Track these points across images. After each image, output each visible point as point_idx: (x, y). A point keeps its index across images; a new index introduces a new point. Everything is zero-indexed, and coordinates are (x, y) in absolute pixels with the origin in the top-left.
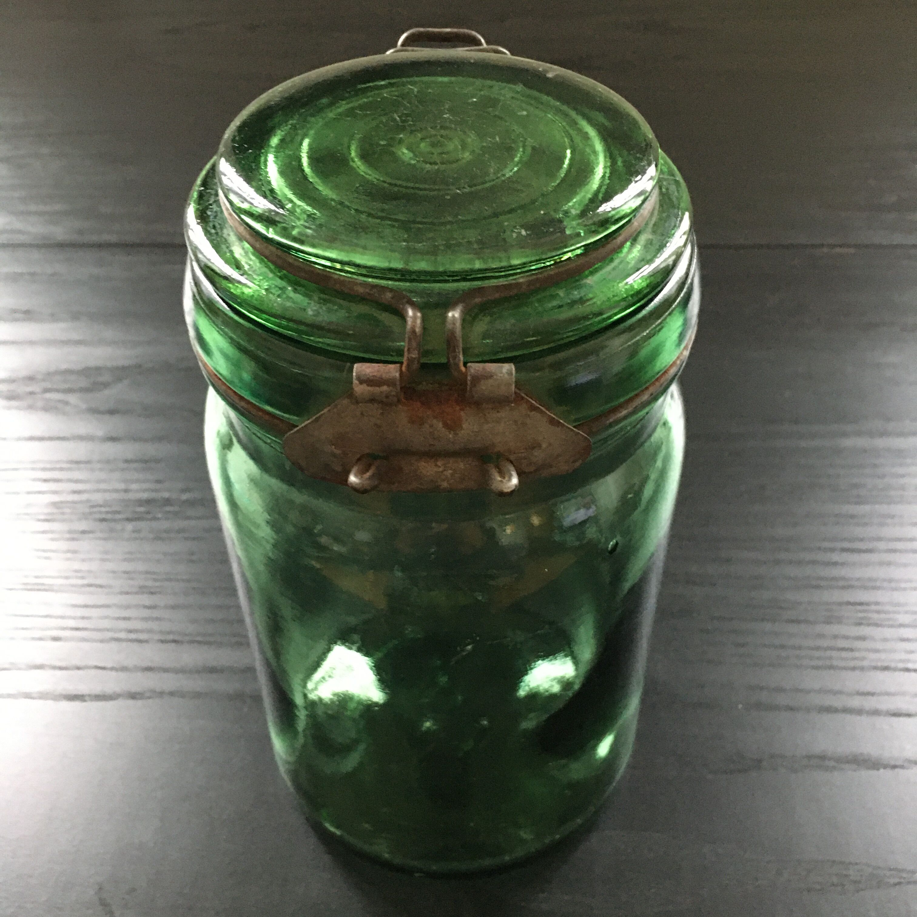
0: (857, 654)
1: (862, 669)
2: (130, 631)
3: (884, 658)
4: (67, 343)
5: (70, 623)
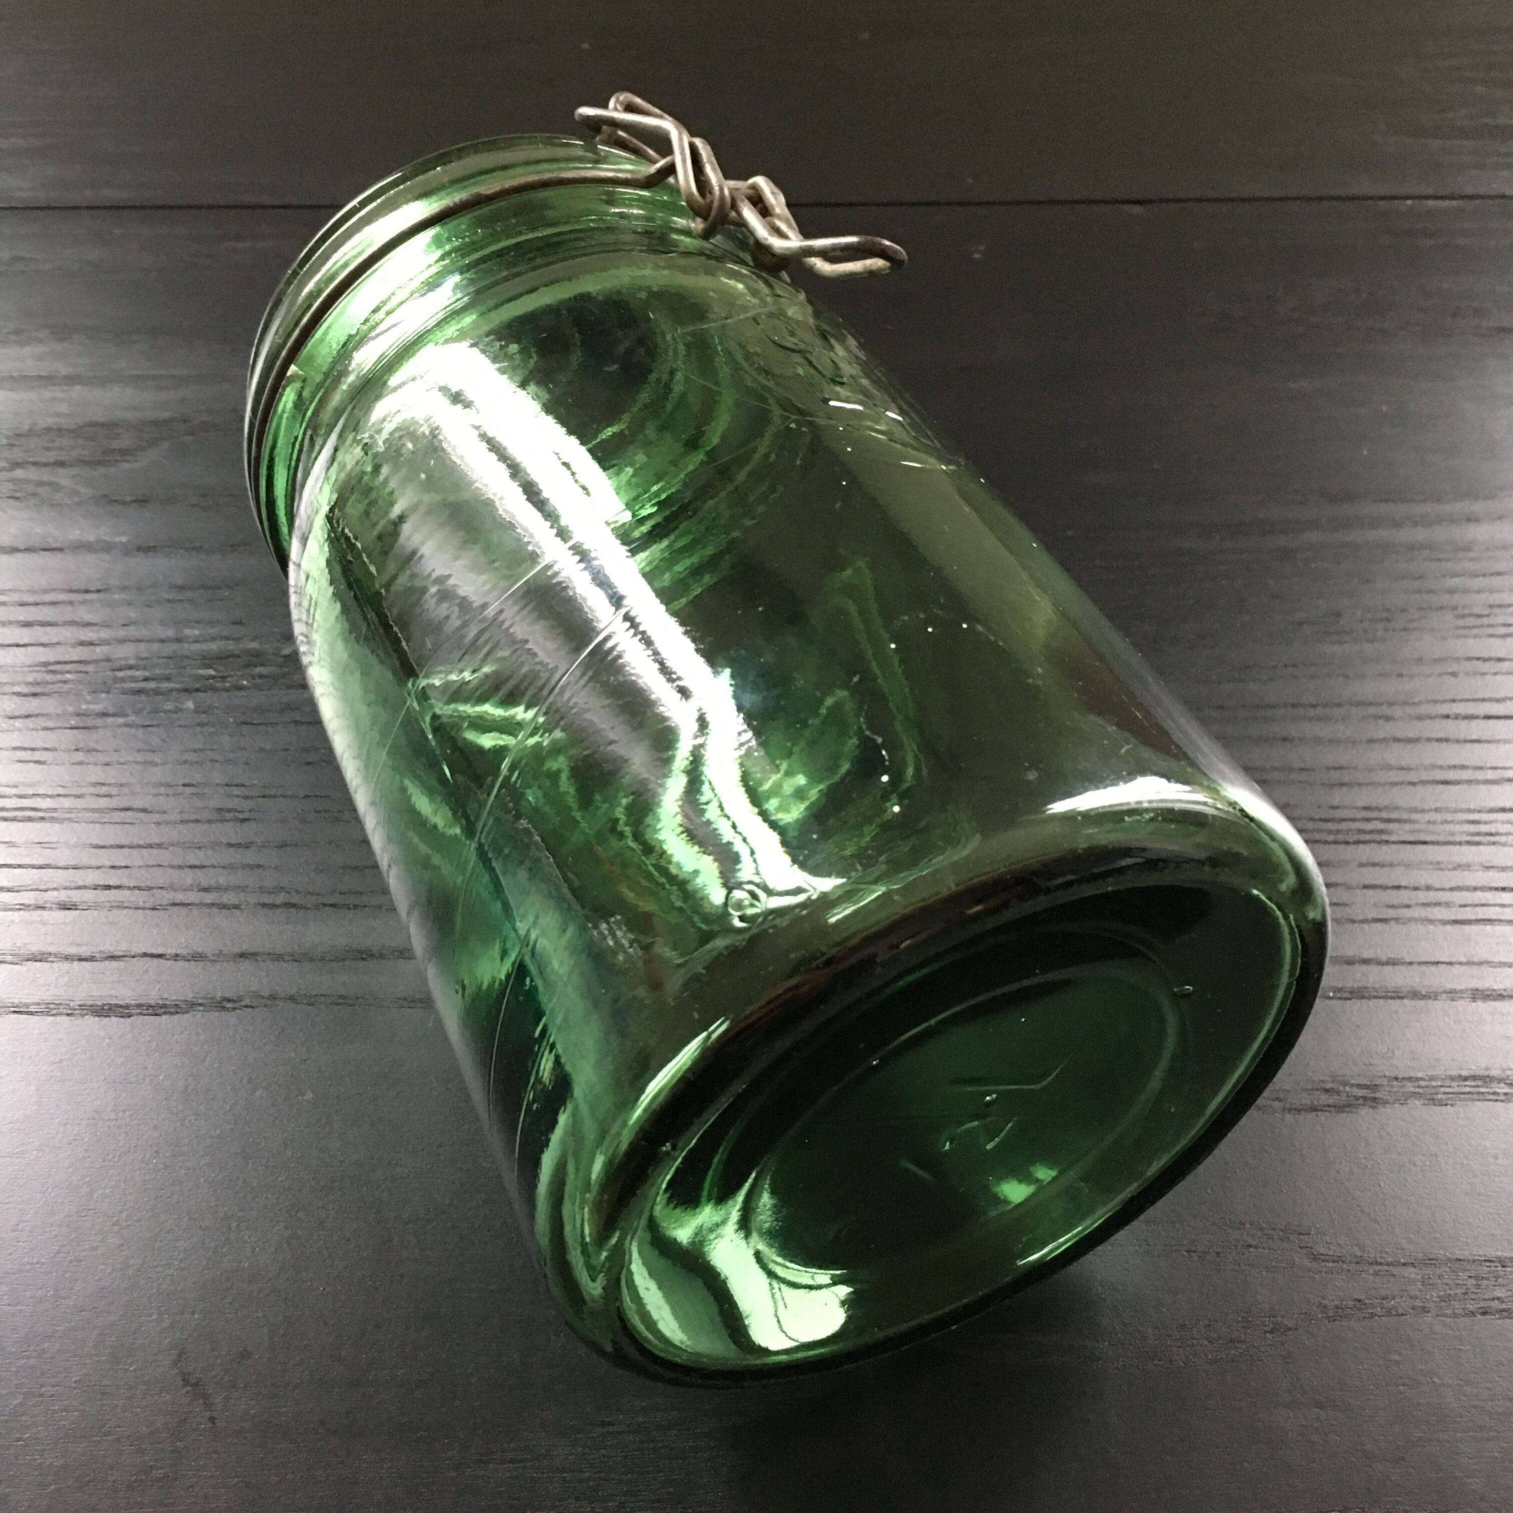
2: (205, 889)
4: (47, 380)
5: (92, 877)
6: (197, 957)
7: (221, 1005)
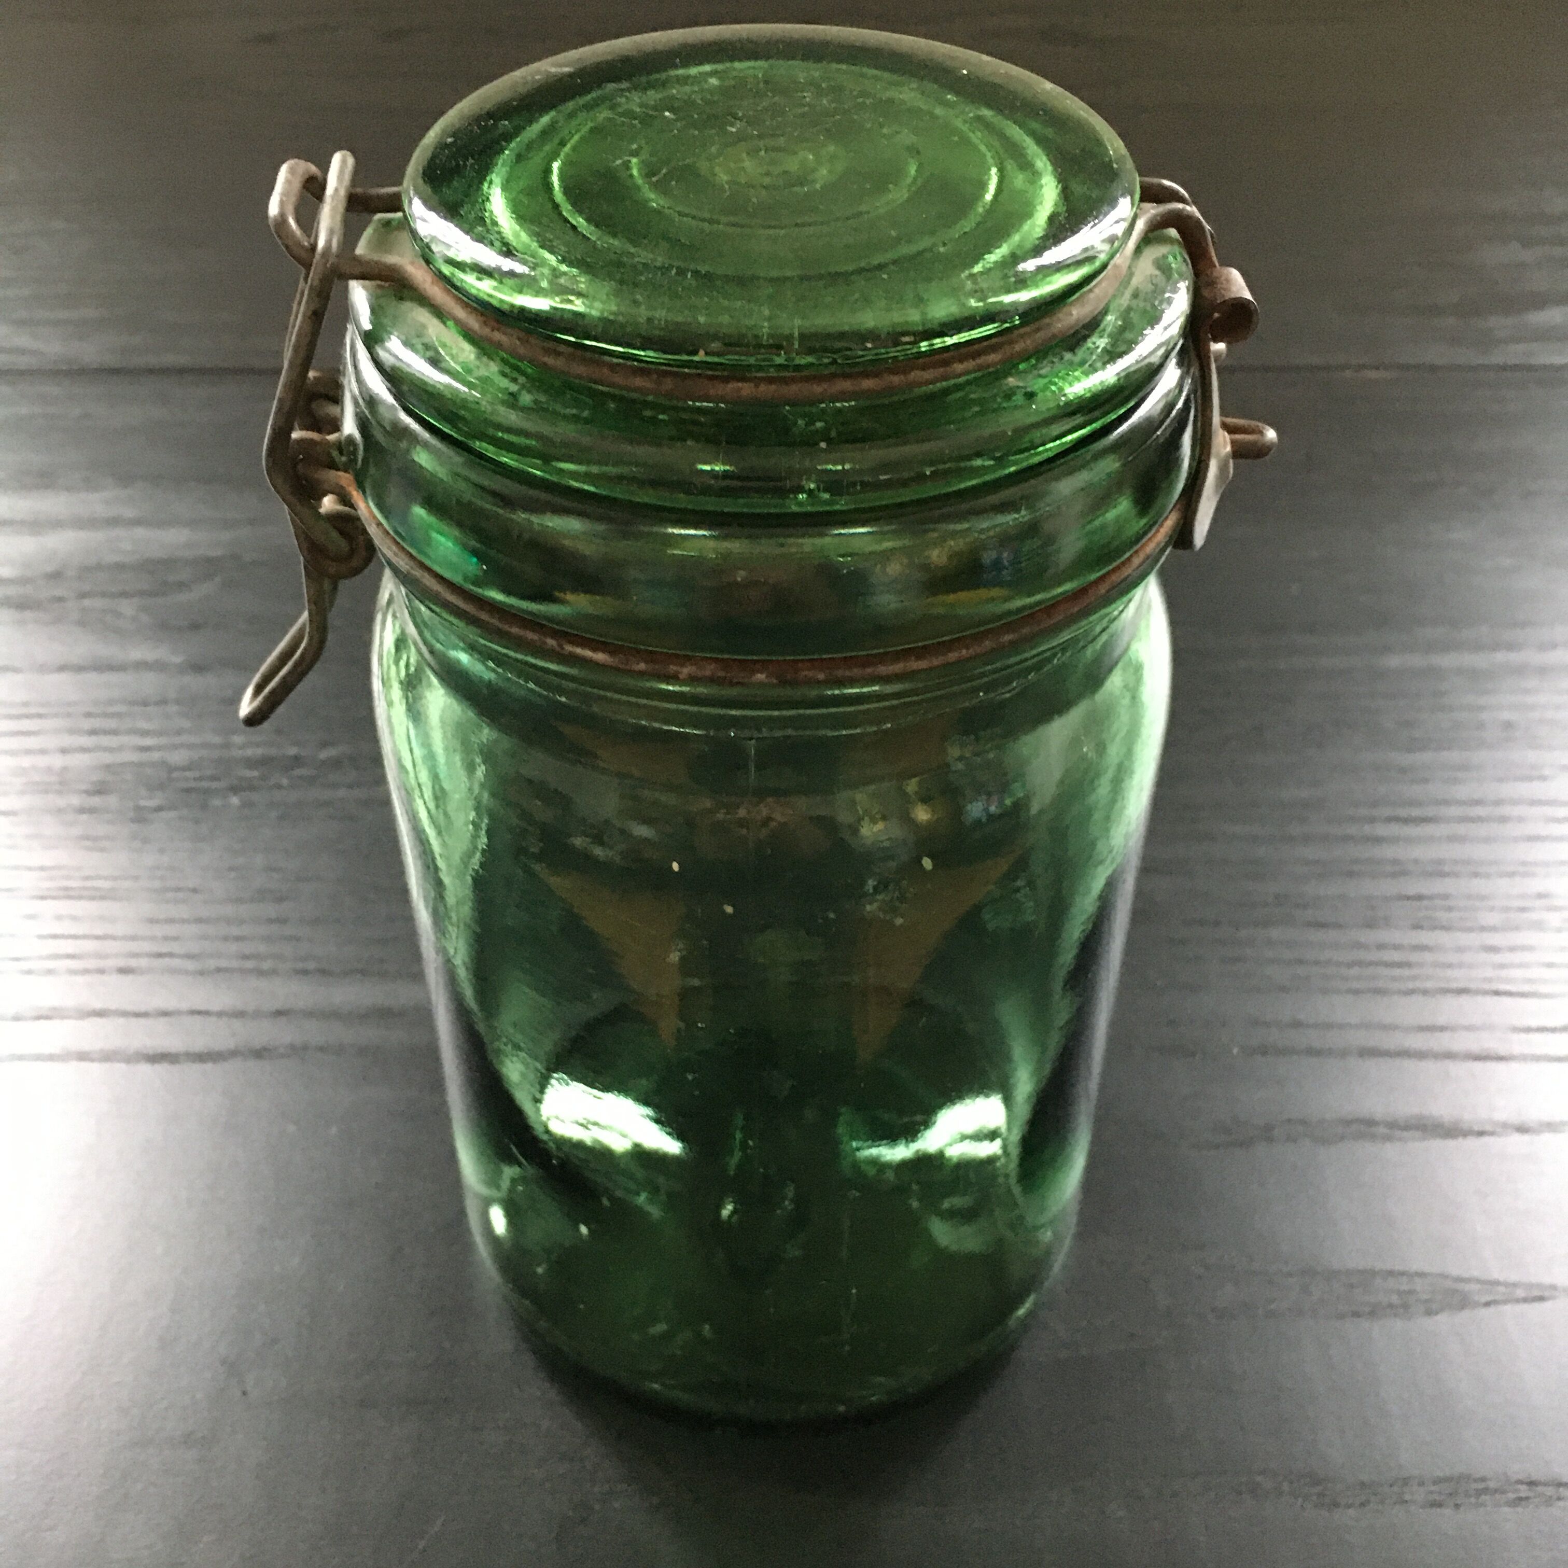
0: (1415, 971)
1: (1425, 992)
2: (246, 957)
3: (1458, 978)
4: (113, 522)
5: (146, 947)
6: (240, 1014)
7: (260, 1054)
